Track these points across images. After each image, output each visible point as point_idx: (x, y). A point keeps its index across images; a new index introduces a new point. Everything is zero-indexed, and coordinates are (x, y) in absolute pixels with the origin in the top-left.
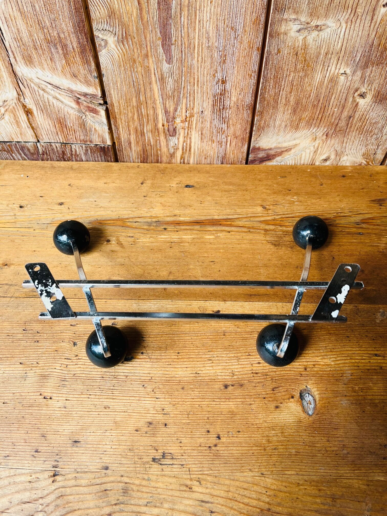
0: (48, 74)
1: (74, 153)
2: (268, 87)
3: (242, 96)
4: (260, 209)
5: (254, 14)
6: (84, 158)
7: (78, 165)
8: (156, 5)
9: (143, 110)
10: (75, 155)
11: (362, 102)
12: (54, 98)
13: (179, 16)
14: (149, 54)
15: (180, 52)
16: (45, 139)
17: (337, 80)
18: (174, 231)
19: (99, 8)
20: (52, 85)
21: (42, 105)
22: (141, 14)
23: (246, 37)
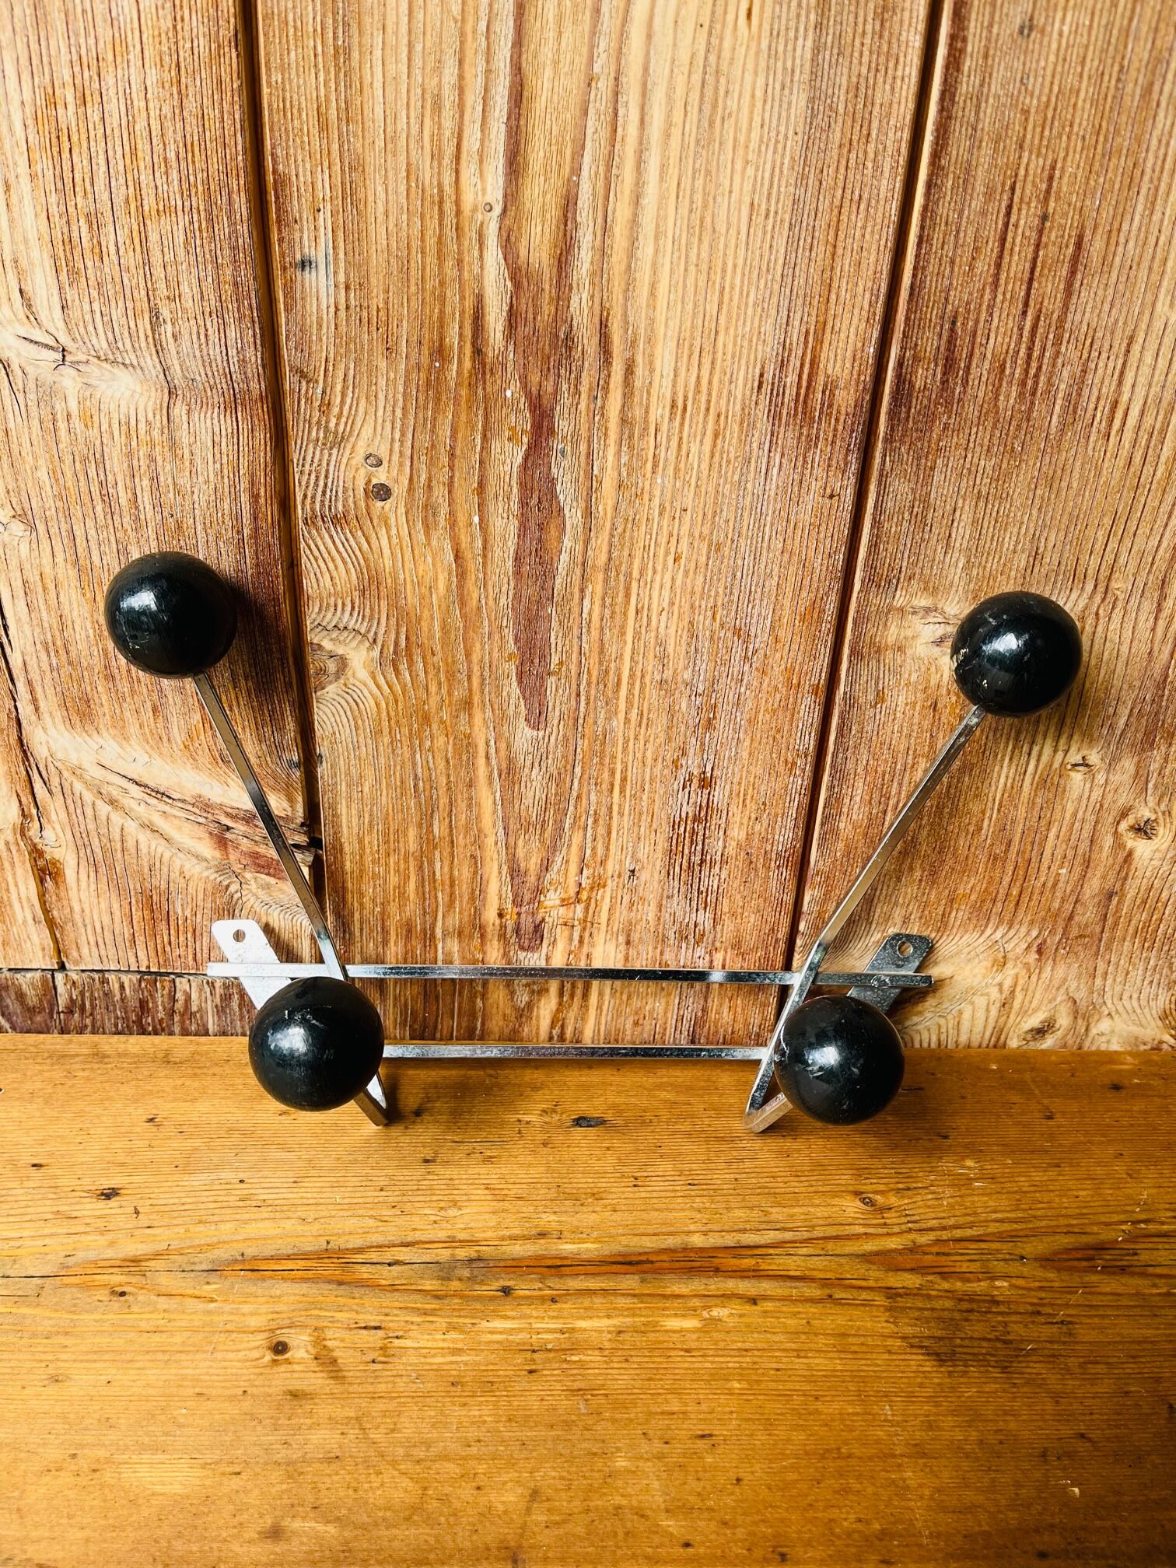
0: (135, 755)
1: (179, 1006)
2: (847, 801)
3: (765, 824)
4: (852, 1207)
5: (804, 594)
6: (212, 1024)
7: (192, 1048)
8: (510, 563)
9: (438, 865)
10: (182, 1015)
11: (1142, 848)
12: (143, 826)
13: (577, 596)
14: (476, 699)
15: (574, 695)
16: (86, 957)
17: (1062, 782)
18: (543, 1299)
19: (331, 565)
20: (146, 786)
21: (97, 850)
22: (461, 587)
23: (778, 655)
